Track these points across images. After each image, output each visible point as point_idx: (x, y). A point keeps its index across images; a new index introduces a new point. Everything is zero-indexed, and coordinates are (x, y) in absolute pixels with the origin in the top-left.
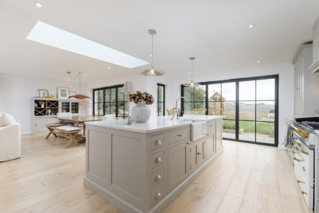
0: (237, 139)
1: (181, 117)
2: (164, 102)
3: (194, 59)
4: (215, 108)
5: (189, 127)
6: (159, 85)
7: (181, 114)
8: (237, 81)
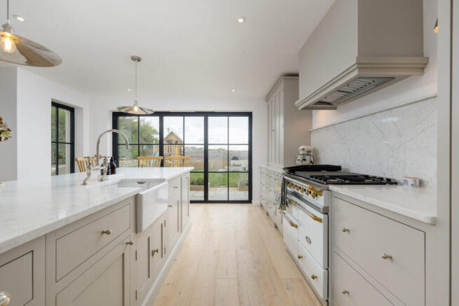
0: (206, 200)
1: (110, 176)
2: (72, 144)
3: (139, 60)
4: (170, 155)
5: (132, 202)
6: (56, 105)
7: (112, 170)
8: (206, 114)
